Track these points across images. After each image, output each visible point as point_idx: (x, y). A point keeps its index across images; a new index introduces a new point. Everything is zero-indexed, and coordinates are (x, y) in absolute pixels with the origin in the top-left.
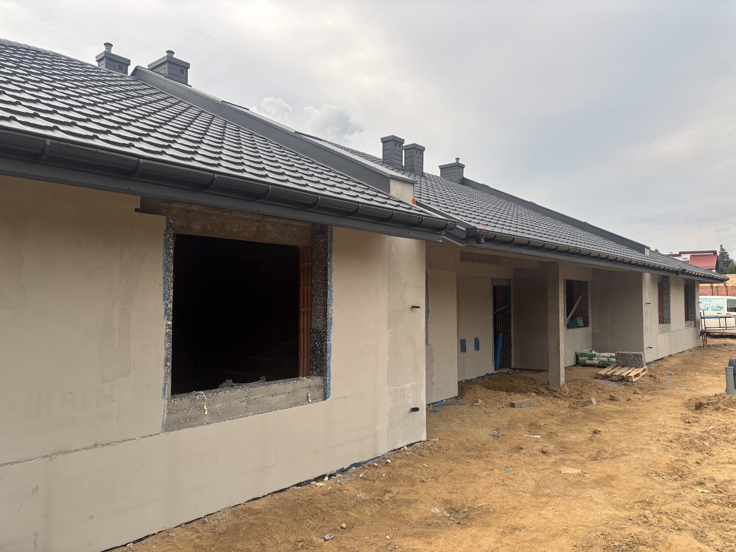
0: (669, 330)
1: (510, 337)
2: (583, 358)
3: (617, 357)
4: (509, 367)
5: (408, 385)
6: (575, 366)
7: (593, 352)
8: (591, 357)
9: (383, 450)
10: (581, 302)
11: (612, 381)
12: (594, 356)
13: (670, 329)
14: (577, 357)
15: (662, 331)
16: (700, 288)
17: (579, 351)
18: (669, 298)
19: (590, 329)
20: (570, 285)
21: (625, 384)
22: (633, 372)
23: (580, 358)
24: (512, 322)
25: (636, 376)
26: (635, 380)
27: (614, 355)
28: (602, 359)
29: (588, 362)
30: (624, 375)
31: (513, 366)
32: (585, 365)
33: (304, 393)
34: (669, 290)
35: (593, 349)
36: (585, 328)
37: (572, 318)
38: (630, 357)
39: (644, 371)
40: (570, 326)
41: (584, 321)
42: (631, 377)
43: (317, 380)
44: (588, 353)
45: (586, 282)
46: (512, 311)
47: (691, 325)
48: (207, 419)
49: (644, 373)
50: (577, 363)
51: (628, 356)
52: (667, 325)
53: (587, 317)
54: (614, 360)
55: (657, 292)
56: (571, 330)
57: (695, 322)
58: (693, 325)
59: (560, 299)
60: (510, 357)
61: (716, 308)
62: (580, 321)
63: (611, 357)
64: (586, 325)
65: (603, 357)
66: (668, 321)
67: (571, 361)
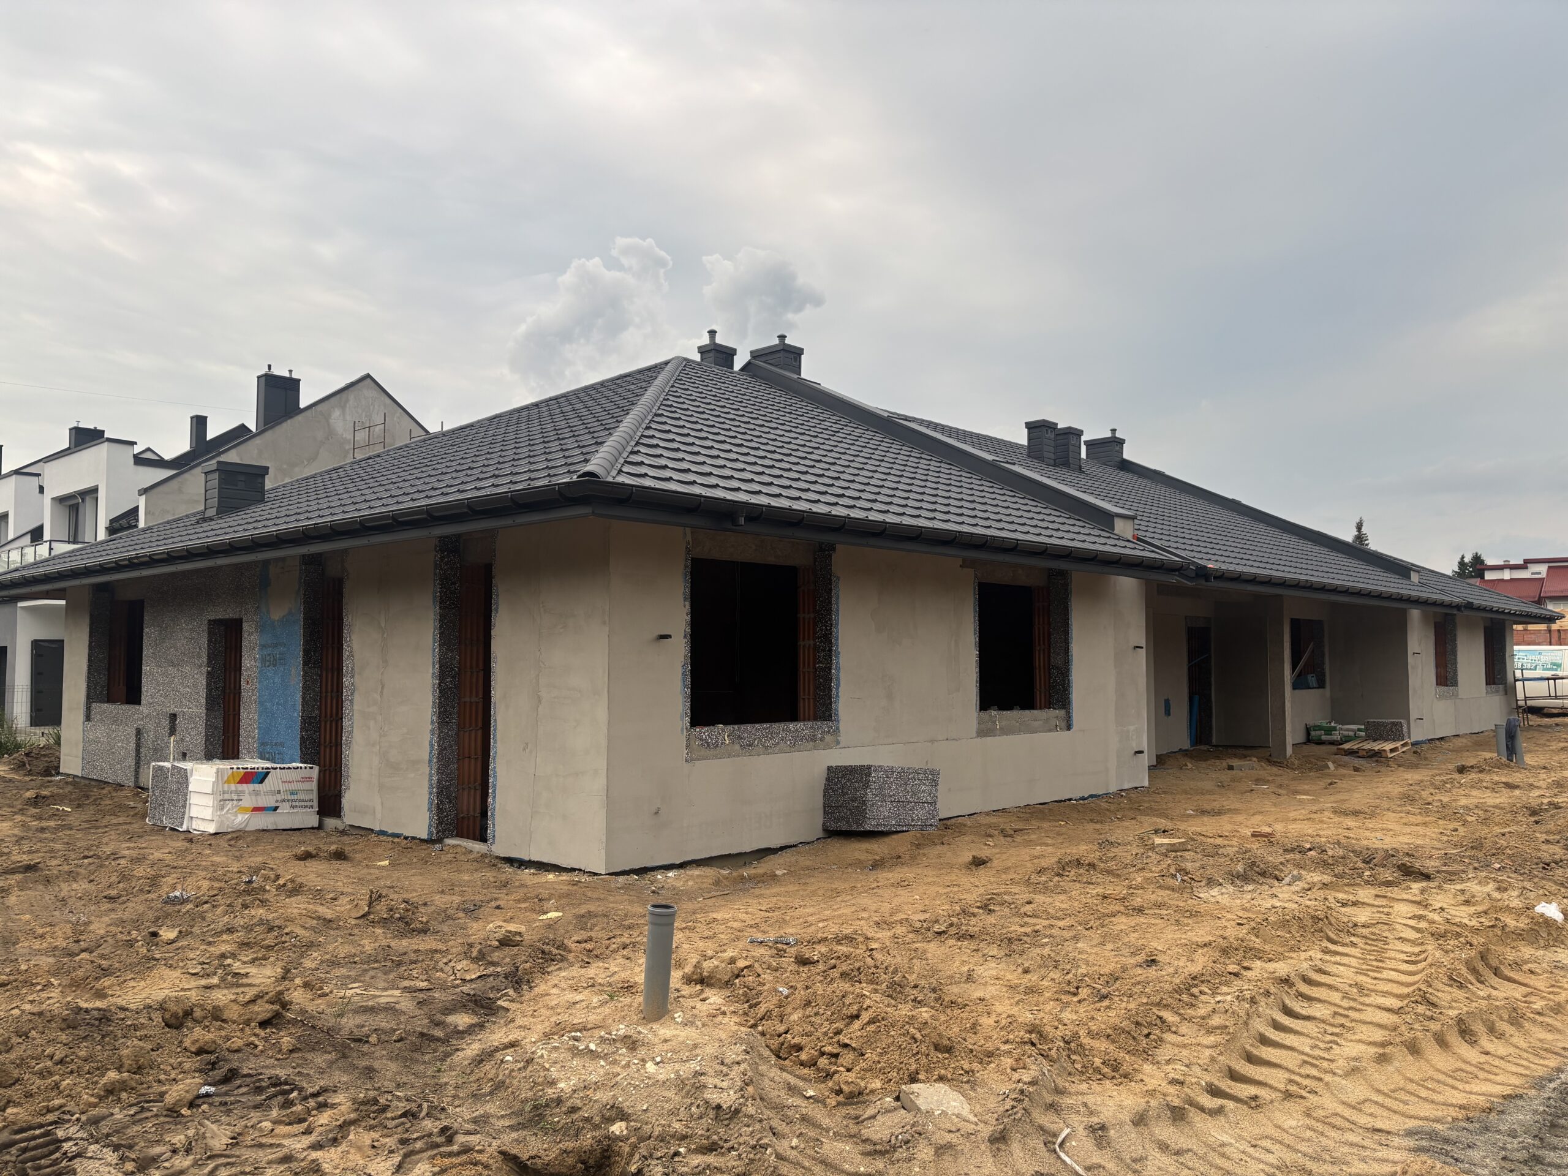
0: (1455, 695)
1: (1210, 701)
2: (1318, 733)
3: (1366, 730)
4: (1209, 743)
5: (1132, 728)
6: (1305, 743)
7: (1333, 724)
8: (1329, 731)
9: (1113, 789)
10: (1313, 651)
11: (1359, 757)
12: (1335, 729)
13: (1458, 695)
14: (1308, 731)
15: (1441, 697)
16: (1515, 632)
17: (1311, 723)
18: (1455, 647)
19: (1327, 691)
20: (1296, 625)
21: (1377, 761)
22: (1388, 746)
23: (1313, 733)
24: (1213, 679)
25: (1392, 750)
26: (1390, 755)
27: (1363, 727)
28: (1346, 733)
29: (1324, 737)
30: (1376, 748)
31: (1214, 741)
32: (1320, 742)
33: (1053, 722)
34: (1455, 635)
35: (1332, 720)
36: (1321, 690)
37: (1300, 675)
38: (1385, 727)
39: (1403, 745)
40: (1299, 684)
41: (1318, 681)
42: (1385, 750)
43: (1061, 713)
44: (1324, 724)
45: (1320, 622)
46: (1213, 663)
47: (1497, 691)
48: (998, 732)
49: (1405, 749)
50: (1309, 740)
51: (1383, 724)
52: (1451, 688)
53: (1323, 674)
54: (1363, 734)
55: (1433, 638)
56: (1297, 691)
57: (1506, 687)
58: (1502, 692)
59: (1285, 644)
60: (1211, 728)
61: (1549, 666)
62: (1312, 679)
63: (1359, 730)
64: (1321, 685)
65: (1348, 730)
66: (1454, 683)
67: (1301, 738)
